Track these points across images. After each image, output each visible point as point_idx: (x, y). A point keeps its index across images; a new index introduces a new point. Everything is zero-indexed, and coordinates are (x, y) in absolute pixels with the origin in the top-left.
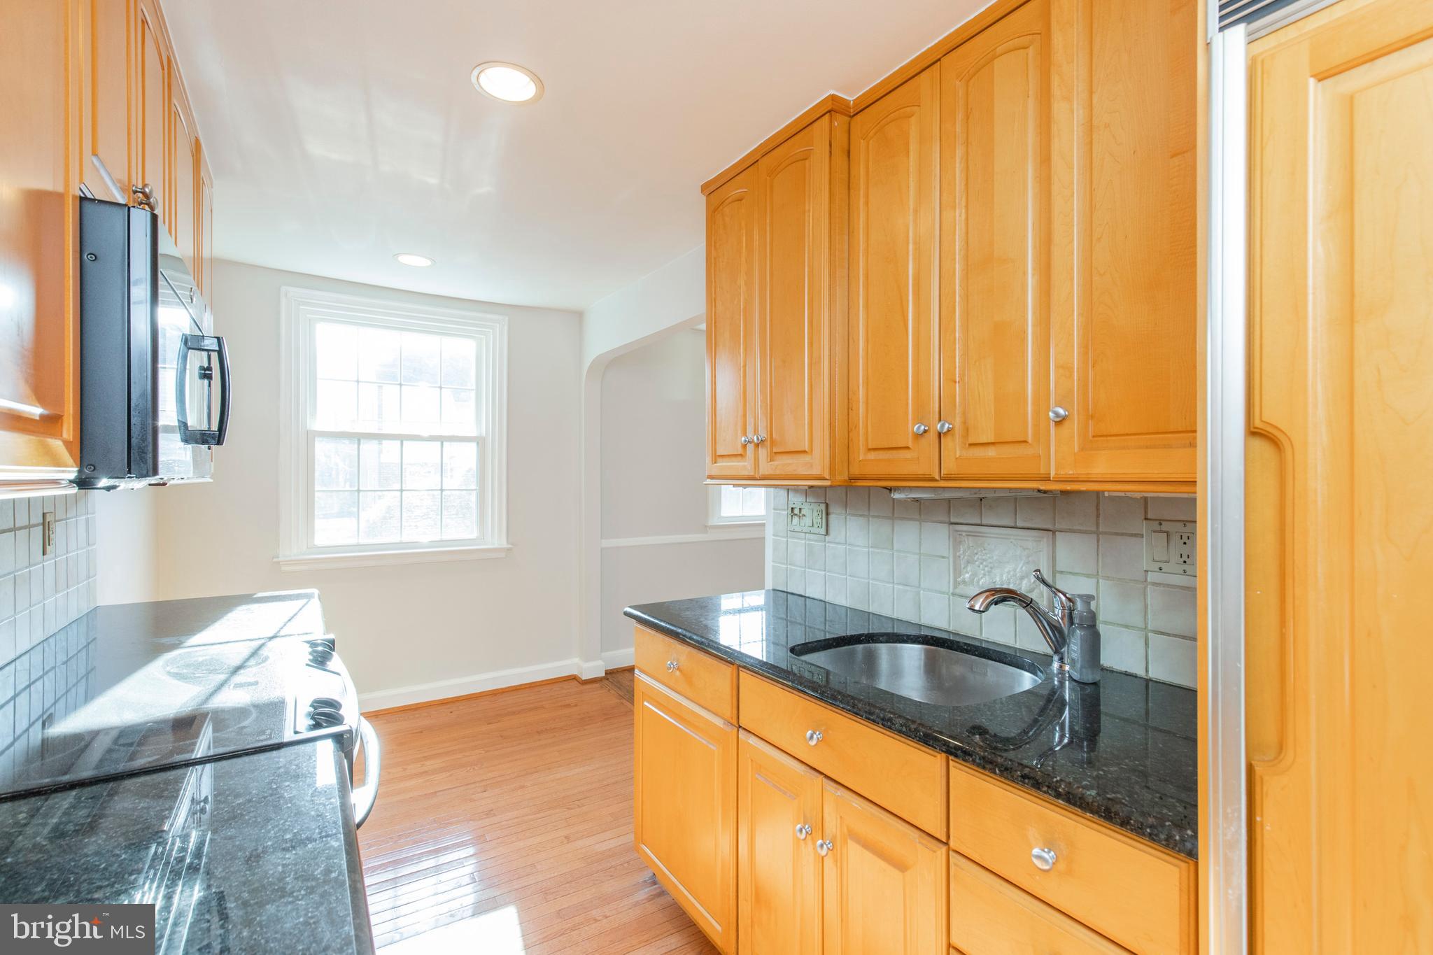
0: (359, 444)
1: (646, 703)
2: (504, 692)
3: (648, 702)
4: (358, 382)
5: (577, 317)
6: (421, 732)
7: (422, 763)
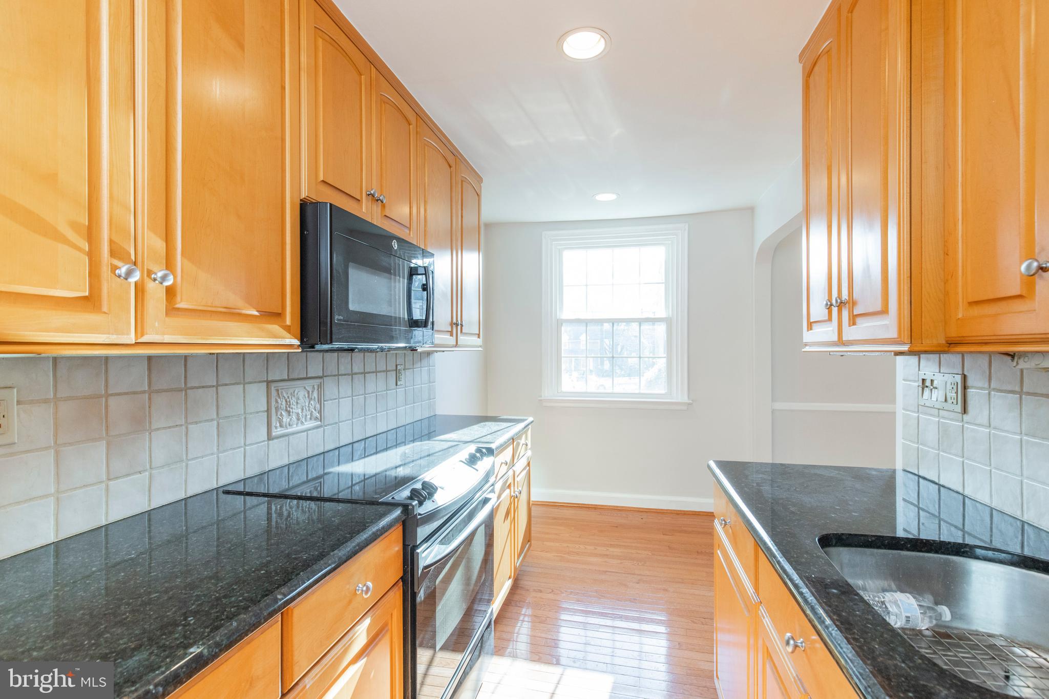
0: (587, 326)
1: (718, 551)
2: (685, 514)
3: (720, 551)
4: (587, 285)
5: (750, 211)
6: (617, 527)
7: (608, 548)
